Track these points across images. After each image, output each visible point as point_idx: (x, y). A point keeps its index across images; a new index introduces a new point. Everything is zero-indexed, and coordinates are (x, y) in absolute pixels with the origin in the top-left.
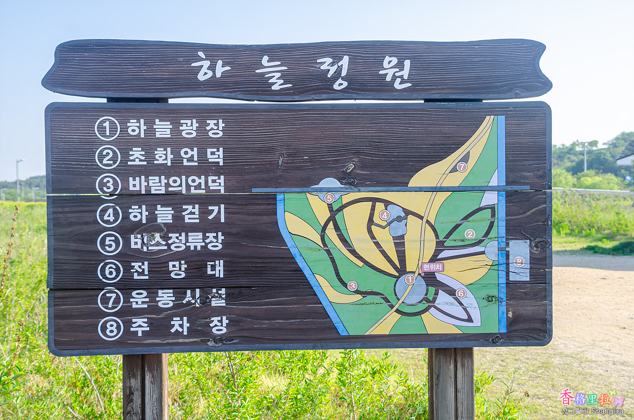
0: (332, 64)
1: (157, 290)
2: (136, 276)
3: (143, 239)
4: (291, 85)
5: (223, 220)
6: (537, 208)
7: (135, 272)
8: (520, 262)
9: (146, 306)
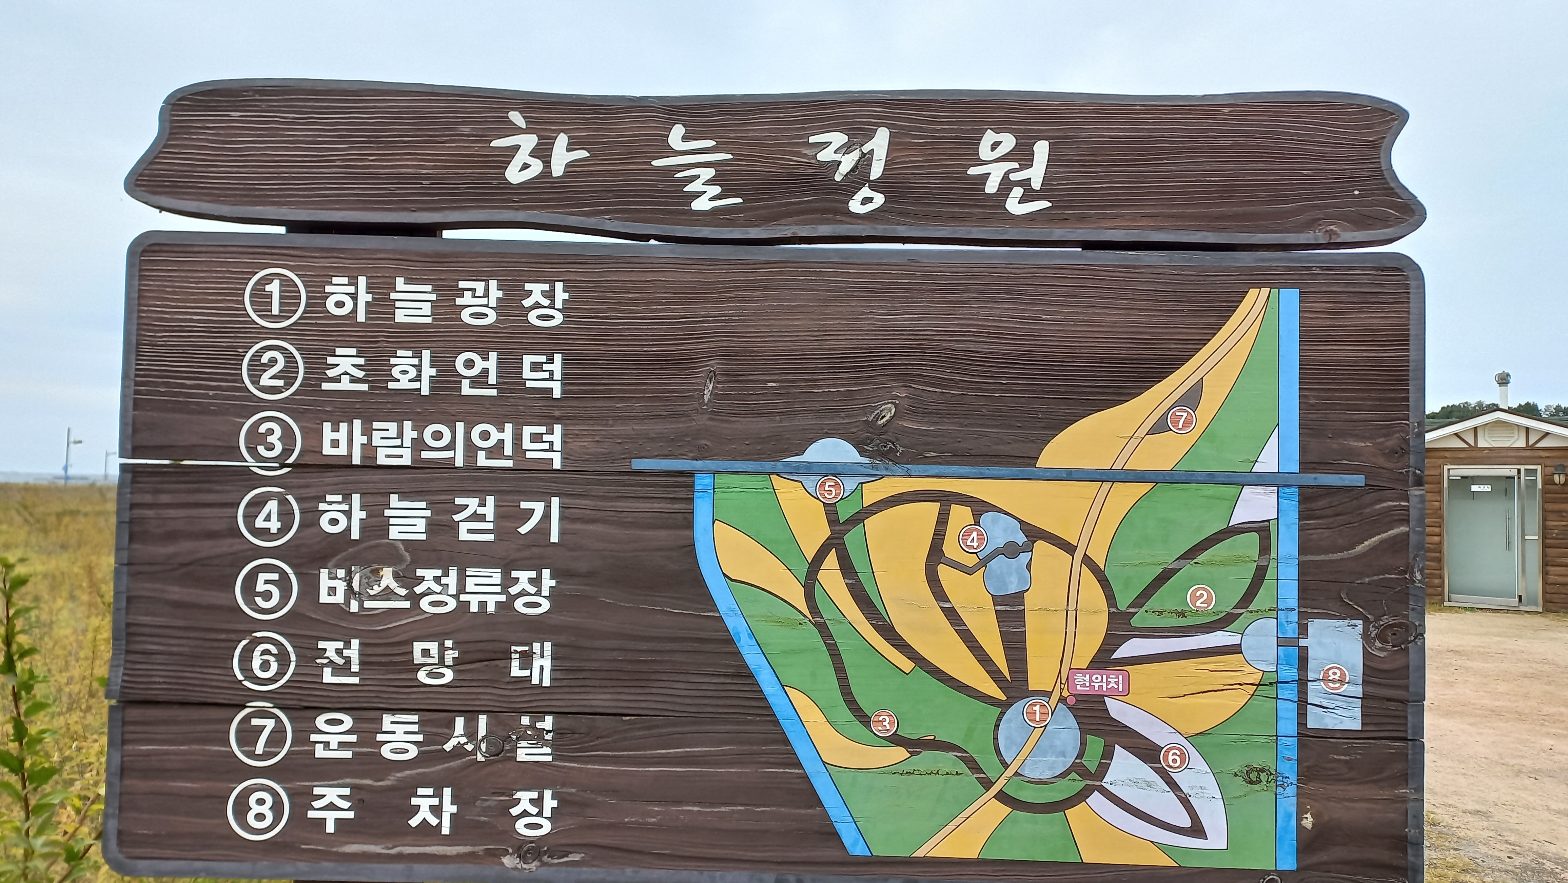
0: (847, 148)
1: (379, 712)
2: (328, 677)
3: (351, 579)
4: (740, 200)
5: (554, 538)
6: (1384, 535)
7: (326, 665)
8: (1337, 677)
9: (347, 754)
